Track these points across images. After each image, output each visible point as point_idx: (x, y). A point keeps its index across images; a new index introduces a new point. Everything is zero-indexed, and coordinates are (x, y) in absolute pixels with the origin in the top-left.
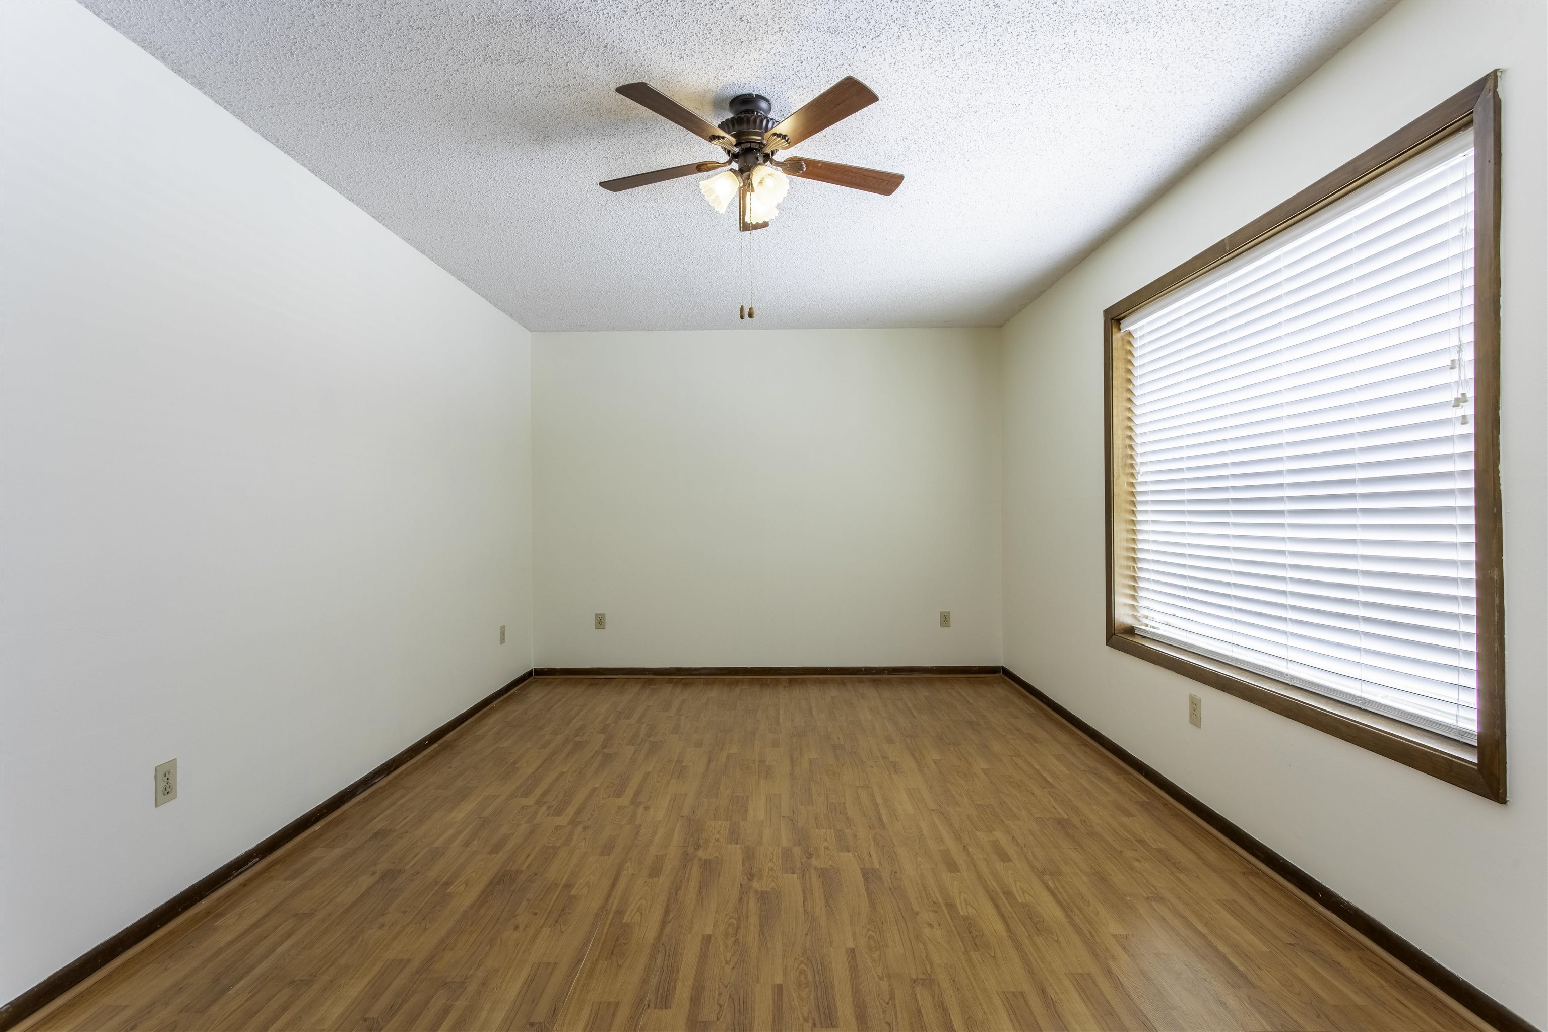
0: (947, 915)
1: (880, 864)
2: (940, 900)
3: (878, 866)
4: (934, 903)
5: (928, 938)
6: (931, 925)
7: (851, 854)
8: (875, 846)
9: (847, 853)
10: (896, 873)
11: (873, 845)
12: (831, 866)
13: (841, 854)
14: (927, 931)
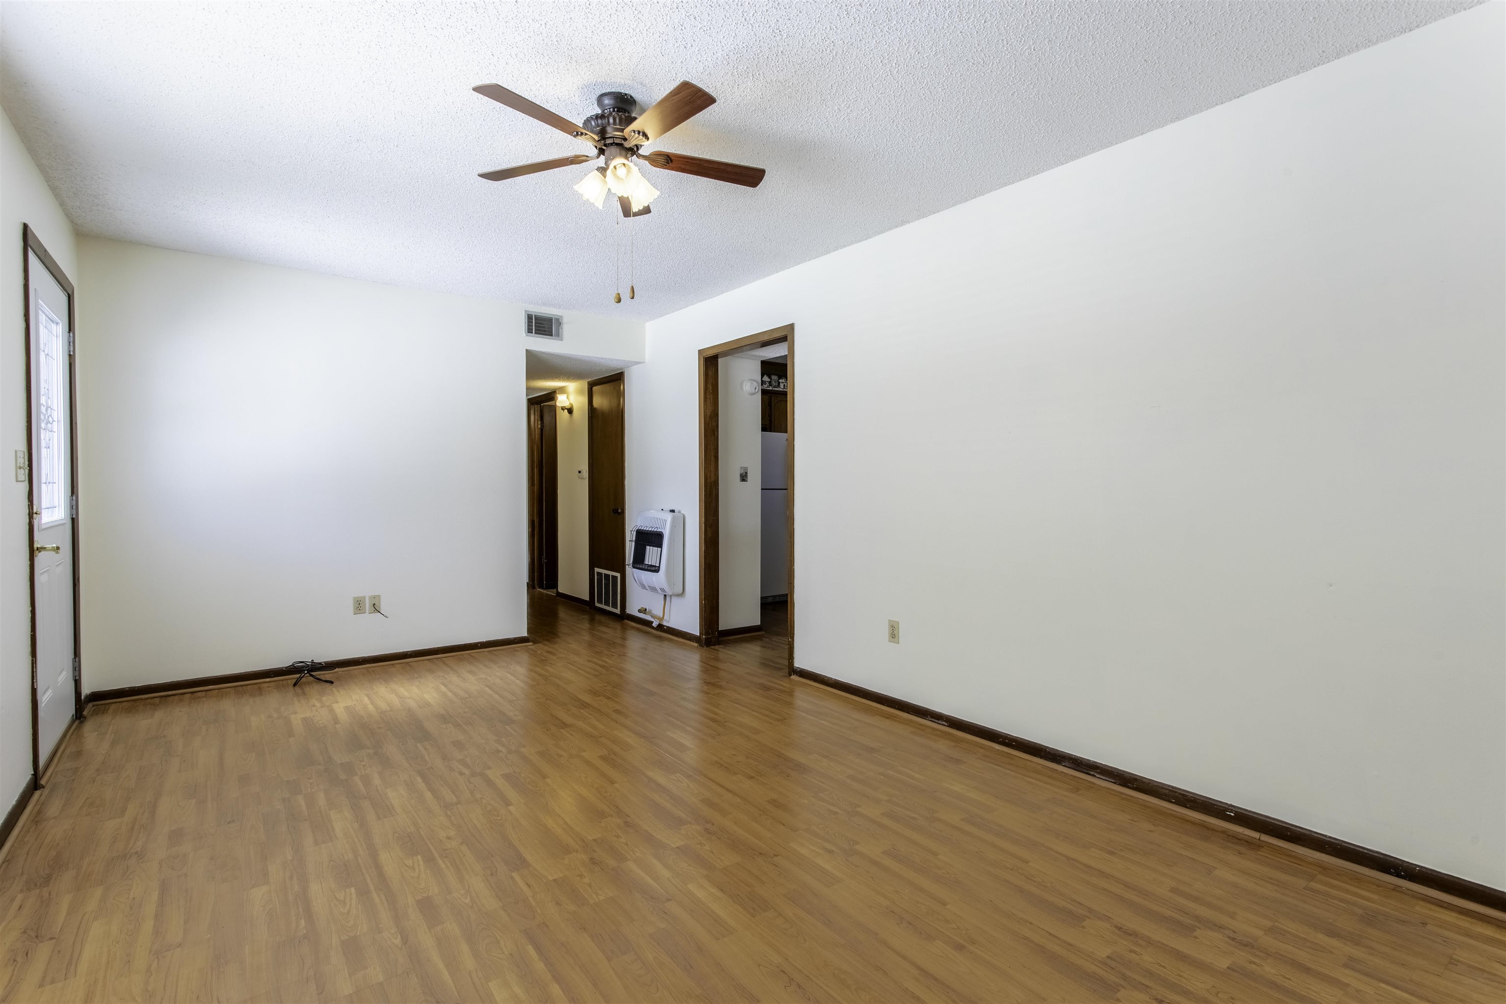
0: (434, 851)
1: (512, 878)
2: (440, 862)
3: (514, 874)
4: (446, 857)
5: (450, 829)
6: (449, 838)
7: (551, 878)
8: (527, 898)
9: (555, 878)
10: (492, 874)
11: (531, 899)
12: (563, 859)
13: (561, 875)
14: (452, 833)
